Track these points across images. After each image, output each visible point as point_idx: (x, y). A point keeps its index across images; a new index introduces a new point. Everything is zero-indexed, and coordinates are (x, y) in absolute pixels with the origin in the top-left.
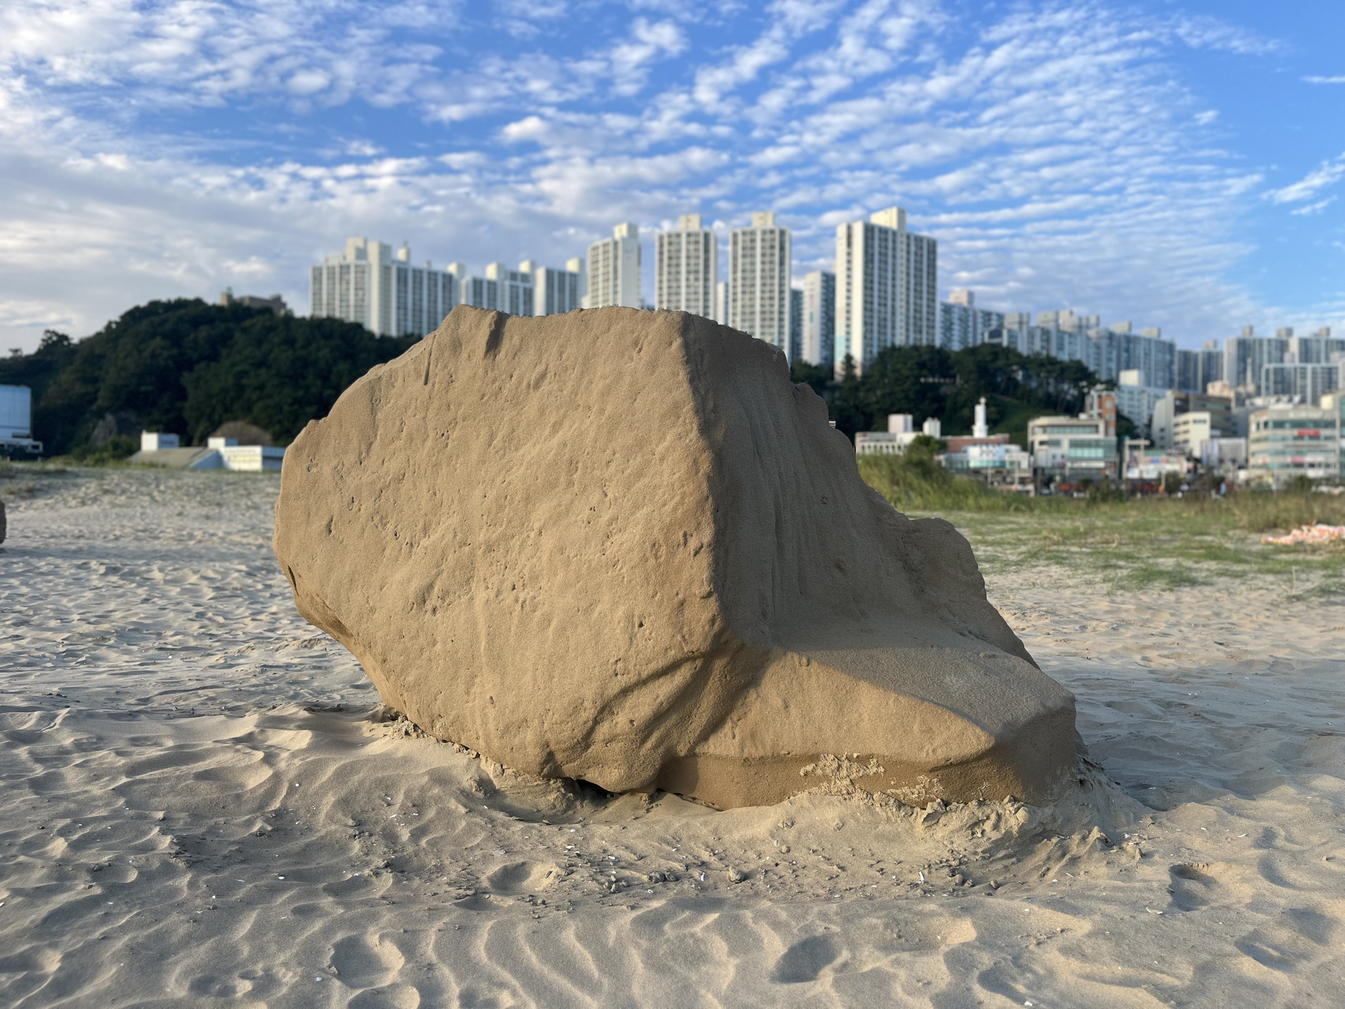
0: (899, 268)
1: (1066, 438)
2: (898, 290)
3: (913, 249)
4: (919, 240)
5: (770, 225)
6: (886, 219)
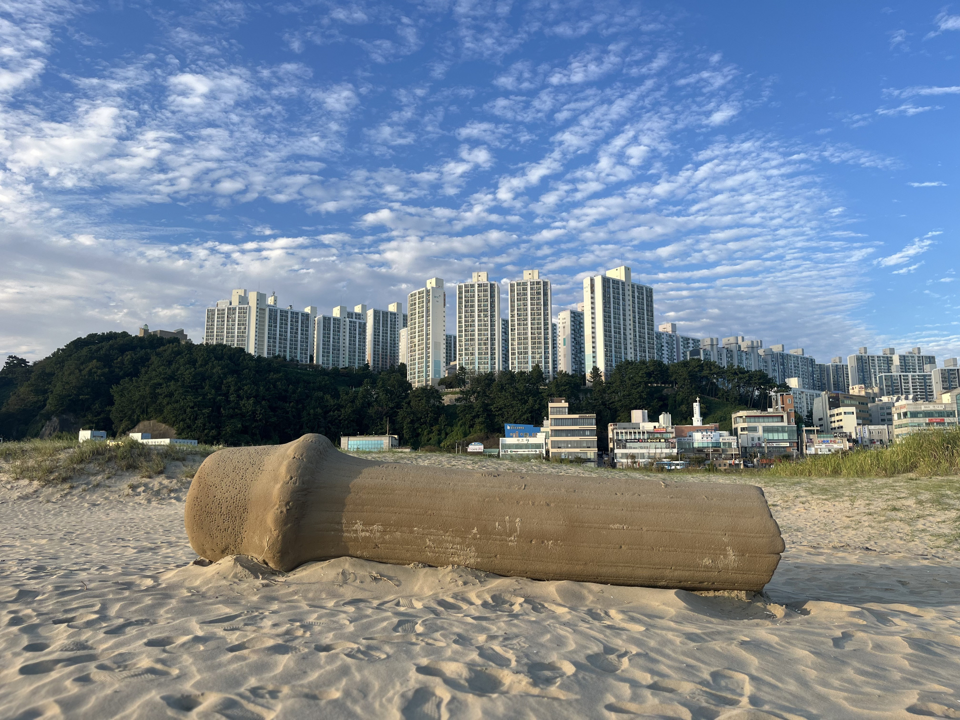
0: (627, 308)
1: (760, 426)
2: (628, 322)
3: (636, 294)
4: (640, 288)
5: (536, 279)
6: (617, 274)
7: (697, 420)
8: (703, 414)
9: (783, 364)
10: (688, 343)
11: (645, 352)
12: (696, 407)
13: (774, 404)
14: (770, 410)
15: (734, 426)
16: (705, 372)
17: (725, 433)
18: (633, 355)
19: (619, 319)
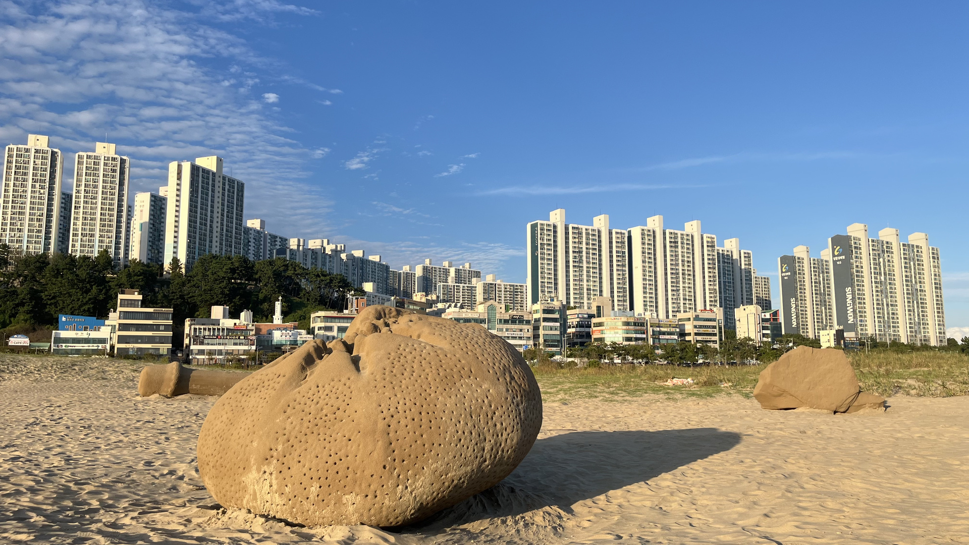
0: (216, 200)
1: (335, 325)
2: (215, 215)
3: (227, 187)
4: (232, 181)
5: (112, 154)
6: (208, 163)
7: (277, 318)
8: (284, 314)
9: (362, 269)
10: (275, 241)
11: (231, 246)
12: (278, 306)
13: (349, 306)
14: (345, 311)
15: (312, 326)
16: (290, 273)
17: (303, 332)
18: (218, 249)
19: (206, 210)
